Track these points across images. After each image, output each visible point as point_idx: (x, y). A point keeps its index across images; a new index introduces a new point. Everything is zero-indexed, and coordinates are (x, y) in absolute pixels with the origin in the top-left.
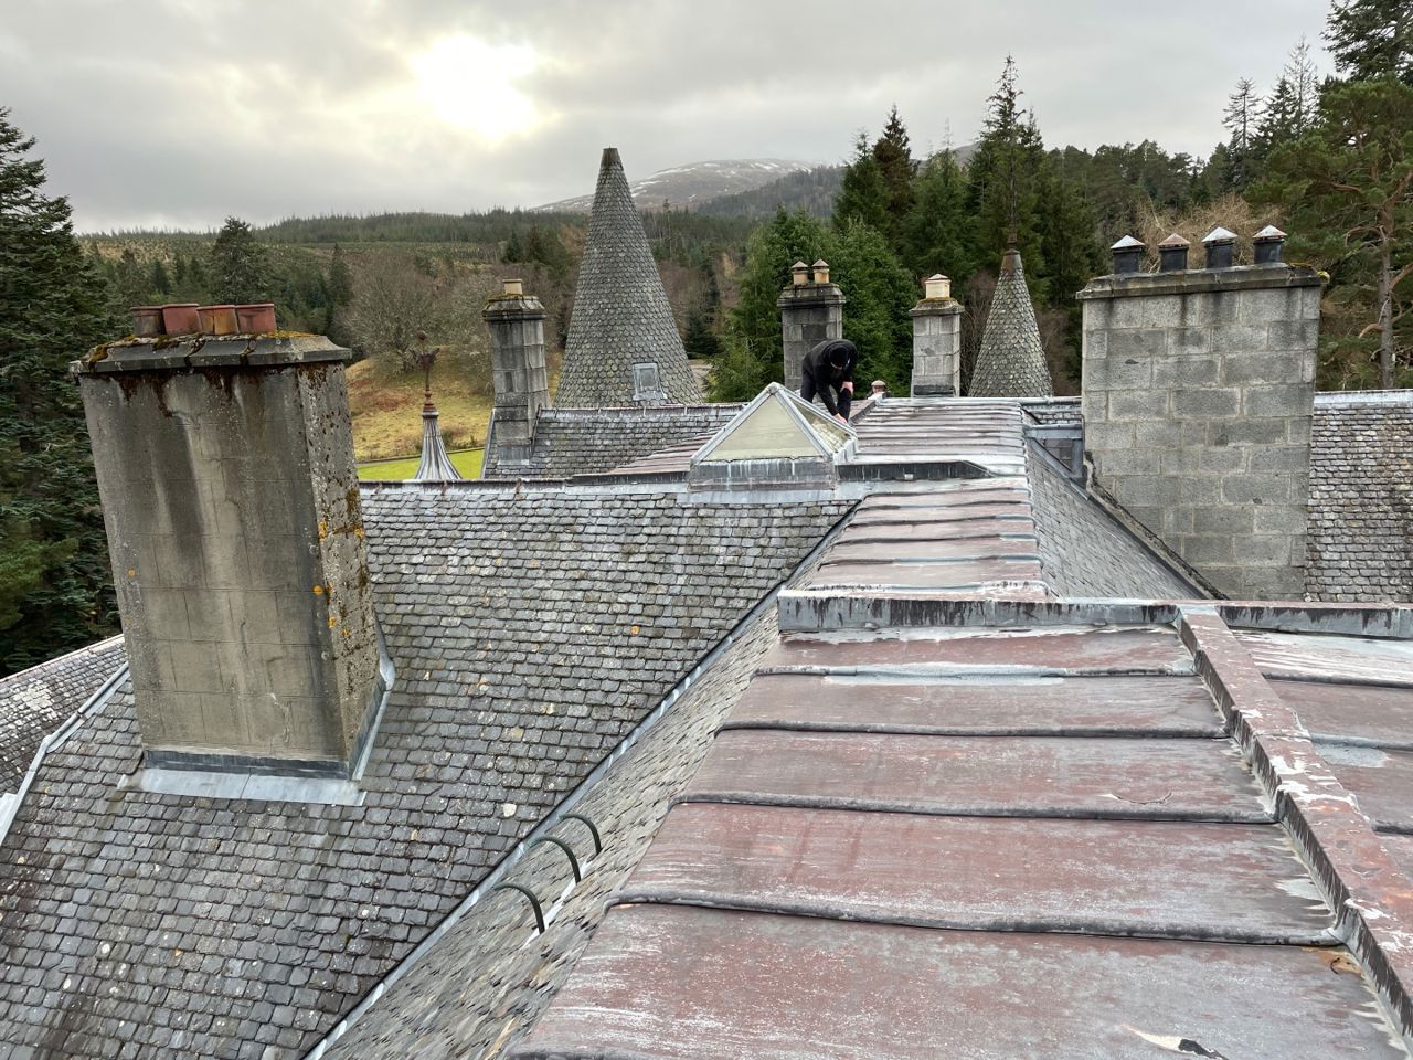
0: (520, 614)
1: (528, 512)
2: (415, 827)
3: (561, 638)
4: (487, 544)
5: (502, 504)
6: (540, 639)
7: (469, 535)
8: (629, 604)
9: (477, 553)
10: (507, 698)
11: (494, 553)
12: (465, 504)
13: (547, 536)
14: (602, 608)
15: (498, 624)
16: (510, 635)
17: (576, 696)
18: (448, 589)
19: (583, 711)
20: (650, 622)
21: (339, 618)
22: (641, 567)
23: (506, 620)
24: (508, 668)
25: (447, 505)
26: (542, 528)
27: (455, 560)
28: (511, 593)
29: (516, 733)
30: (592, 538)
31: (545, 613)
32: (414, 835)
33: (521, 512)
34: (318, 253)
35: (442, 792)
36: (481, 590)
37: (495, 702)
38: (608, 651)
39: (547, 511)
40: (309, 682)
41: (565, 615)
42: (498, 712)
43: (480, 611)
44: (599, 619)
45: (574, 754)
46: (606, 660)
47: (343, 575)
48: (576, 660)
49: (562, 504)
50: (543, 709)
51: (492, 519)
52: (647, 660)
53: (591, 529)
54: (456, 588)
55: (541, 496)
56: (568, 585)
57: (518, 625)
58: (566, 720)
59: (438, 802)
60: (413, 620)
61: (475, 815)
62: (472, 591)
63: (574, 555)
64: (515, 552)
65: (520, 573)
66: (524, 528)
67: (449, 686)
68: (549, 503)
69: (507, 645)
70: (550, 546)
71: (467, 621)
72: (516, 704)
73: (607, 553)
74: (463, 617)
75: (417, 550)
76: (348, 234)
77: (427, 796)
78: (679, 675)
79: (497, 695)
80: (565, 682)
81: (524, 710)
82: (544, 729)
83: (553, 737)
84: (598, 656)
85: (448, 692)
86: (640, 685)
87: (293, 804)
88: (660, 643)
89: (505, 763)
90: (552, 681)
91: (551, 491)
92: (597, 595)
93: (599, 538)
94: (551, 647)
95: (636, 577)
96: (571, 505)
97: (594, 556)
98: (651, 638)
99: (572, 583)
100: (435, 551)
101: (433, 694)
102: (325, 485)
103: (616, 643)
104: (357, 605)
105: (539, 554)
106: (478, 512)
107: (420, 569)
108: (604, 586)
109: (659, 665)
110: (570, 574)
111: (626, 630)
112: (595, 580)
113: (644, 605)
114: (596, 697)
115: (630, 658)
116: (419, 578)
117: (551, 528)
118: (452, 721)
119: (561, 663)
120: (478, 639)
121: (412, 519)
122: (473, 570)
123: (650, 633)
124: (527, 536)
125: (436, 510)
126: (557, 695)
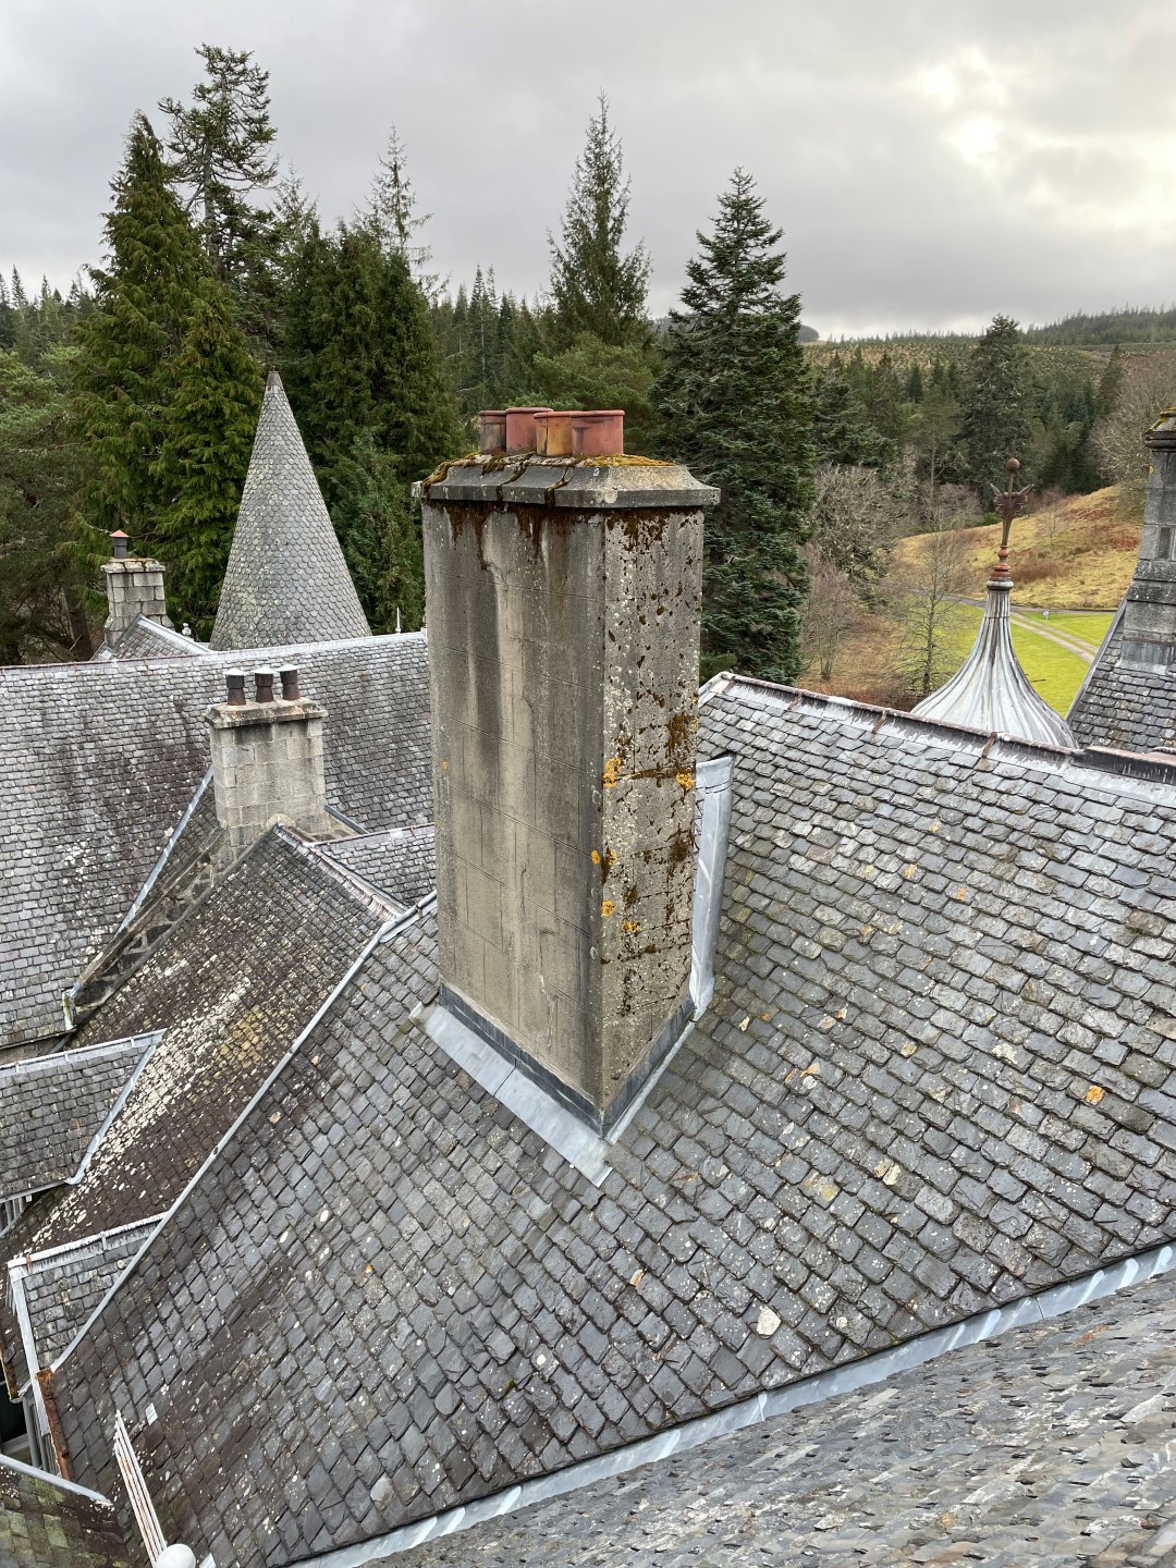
0: (907, 977)
1: (989, 797)
2: (643, 1265)
3: (957, 1050)
4: (903, 834)
5: (950, 771)
6: (922, 1038)
7: (885, 810)
8: (1101, 1035)
9: (885, 844)
10: (834, 1119)
11: (909, 853)
12: (898, 756)
13: (1001, 849)
14: (1048, 1022)
15: (869, 979)
16: (879, 1006)
17: (941, 1172)
18: (822, 892)
19: (942, 1208)
20: (1129, 1090)
21: (621, 903)
22: (1153, 968)
23: (883, 977)
24: (854, 1064)
25: (872, 751)
26: (998, 831)
27: (850, 846)
28: (910, 933)
29: (824, 1189)
30: (1079, 878)
31: (947, 991)
32: (636, 1277)
33: (975, 792)
34: (1095, 356)
35: (693, 1229)
36: (866, 910)
37: (815, 1117)
38: (1028, 1112)
39: (1018, 803)
40: (575, 982)
41: (979, 1008)
42: (814, 1136)
43: (852, 948)
44: (1034, 1041)
45: (898, 1285)
46: (1018, 1129)
47: (639, 843)
48: (964, 1103)
49: (1047, 796)
50: (879, 1170)
51: (927, 793)
52: (1094, 1168)
53: (1084, 860)
54: (833, 894)
55: (1019, 772)
56: (1004, 953)
57: (898, 994)
58: (909, 1209)
59: (682, 1244)
60: (760, 924)
61: (718, 1299)
62: (855, 907)
63: (1034, 900)
64: (941, 861)
65: (934, 901)
66: (971, 823)
67: (766, 1054)
68: (1028, 789)
69: (869, 1023)
70: (1001, 869)
71: (827, 956)
72: (845, 1136)
73: (1097, 916)
74: (826, 947)
75: (806, 813)
76: (1139, 332)
77: (675, 1223)
78: (1150, 1235)
79: (822, 1104)
80: (932, 1137)
81: (851, 1152)
82: (868, 1208)
83: (876, 1231)
84: (1006, 1113)
85: (761, 1063)
86: (1063, 1213)
87: (537, 1137)
88: (1135, 1144)
89: (792, 1234)
90: (913, 1124)
91: (1041, 766)
92: (1049, 992)
93: (1093, 882)
94: (933, 1059)
95: (1134, 984)
96: (1064, 801)
97: (1070, 915)
98: (1120, 1126)
99: (1013, 953)
100: (829, 822)
101: (742, 1056)
102: (629, 703)
103: (1049, 1104)
104: (659, 886)
105: (976, 877)
106: (913, 775)
107: (800, 845)
108: (1067, 979)
109: (1117, 1191)
110: (1015, 934)
111: (1078, 1087)
112: (1055, 961)
113: (1131, 1051)
114: (974, 1194)
115: (1063, 1147)
116: (794, 858)
117: (1013, 837)
118: (747, 1115)
119: (939, 1097)
120: (832, 994)
121: (819, 762)
122: (868, 872)
123: (1122, 1113)
124: (970, 839)
125: (855, 755)
126: (910, 1152)
